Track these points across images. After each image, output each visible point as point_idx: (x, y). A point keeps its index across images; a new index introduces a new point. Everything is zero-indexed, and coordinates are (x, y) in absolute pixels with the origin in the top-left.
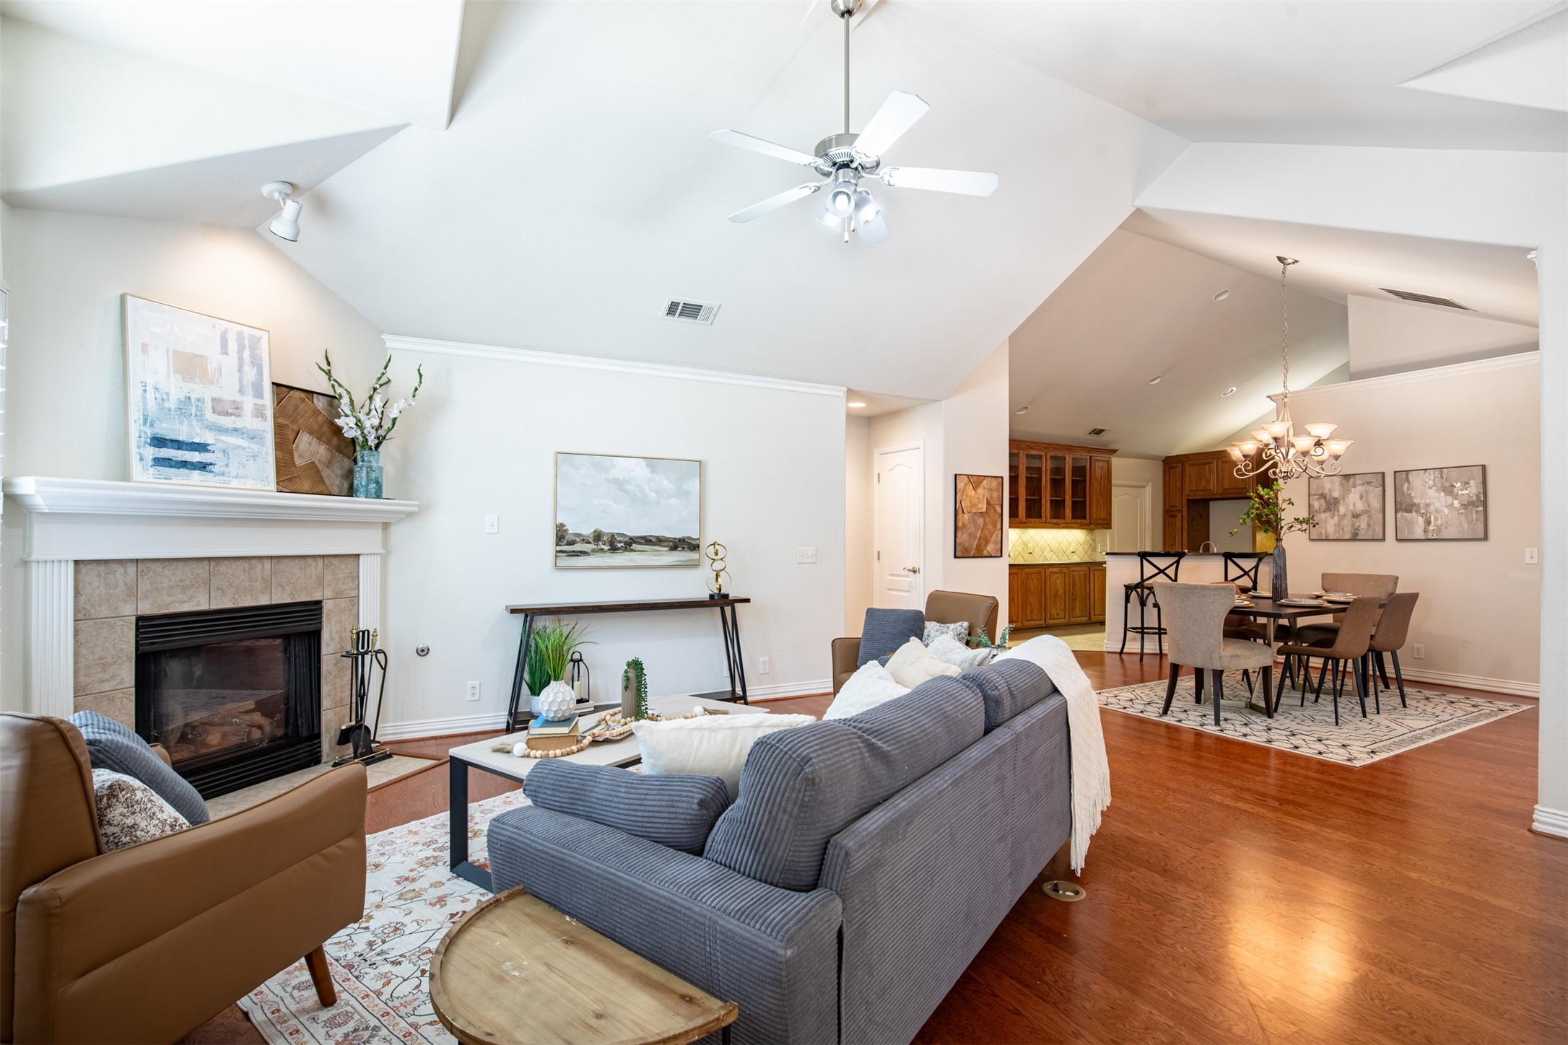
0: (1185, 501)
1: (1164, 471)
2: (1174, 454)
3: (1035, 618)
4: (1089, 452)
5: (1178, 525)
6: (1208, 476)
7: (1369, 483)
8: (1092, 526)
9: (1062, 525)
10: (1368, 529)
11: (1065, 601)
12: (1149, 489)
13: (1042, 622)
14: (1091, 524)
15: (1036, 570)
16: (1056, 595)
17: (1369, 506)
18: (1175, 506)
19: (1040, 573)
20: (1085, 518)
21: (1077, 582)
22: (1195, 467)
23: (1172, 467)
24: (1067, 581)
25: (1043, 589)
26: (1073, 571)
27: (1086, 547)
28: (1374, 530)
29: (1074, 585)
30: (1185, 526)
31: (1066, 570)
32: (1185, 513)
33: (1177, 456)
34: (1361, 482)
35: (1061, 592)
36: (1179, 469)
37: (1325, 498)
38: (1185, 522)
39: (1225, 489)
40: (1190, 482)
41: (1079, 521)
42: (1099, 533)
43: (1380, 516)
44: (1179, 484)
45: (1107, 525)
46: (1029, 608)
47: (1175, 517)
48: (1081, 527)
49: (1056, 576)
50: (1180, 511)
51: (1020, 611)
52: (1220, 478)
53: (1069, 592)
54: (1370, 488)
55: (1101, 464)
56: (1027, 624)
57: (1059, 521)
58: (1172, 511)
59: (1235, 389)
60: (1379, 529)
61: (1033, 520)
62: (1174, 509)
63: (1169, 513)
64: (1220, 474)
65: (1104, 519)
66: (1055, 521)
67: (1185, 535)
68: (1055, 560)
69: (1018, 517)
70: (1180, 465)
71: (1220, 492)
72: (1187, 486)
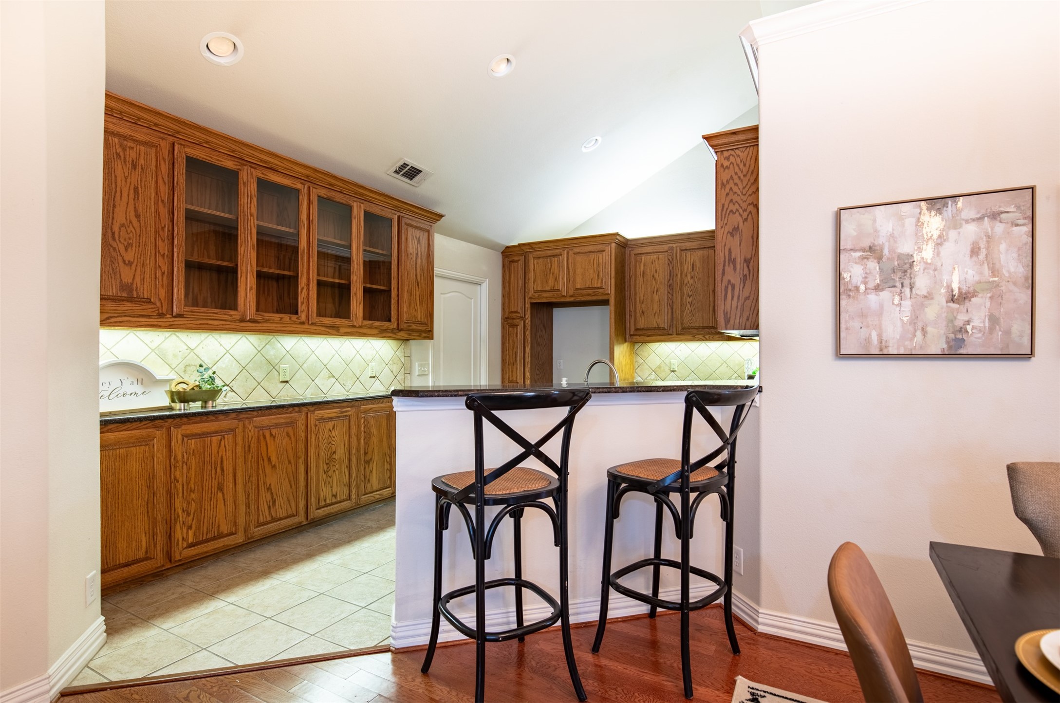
0: (528, 306)
1: (504, 266)
2: (516, 244)
3: (281, 513)
4: (397, 208)
5: (520, 337)
6: (556, 271)
7: (995, 216)
8: (402, 334)
9: (342, 330)
10: (992, 329)
11: (349, 468)
12: (485, 286)
13: (301, 518)
14: (399, 329)
15: (282, 418)
16: (330, 461)
17: (994, 272)
18: (516, 312)
19: (292, 423)
20: (390, 320)
21: (374, 430)
22: (541, 260)
23: (513, 261)
24: (354, 431)
25: (302, 453)
26: (365, 412)
27: (395, 369)
28: (1007, 333)
29: (368, 435)
30: (529, 338)
31: (350, 411)
32: (528, 322)
33: (519, 245)
34: (973, 214)
35: (341, 453)
36: (521, 263)
37: (879, 259)
38: (528, 333)
39: (577, 289)
40: (535, 281)
41: (377, 323)
42: (415, 345)
43: (1026, 297)
44: (521, 283)
45: (426, 331)
46: (265, 497)
47: (517, 326)
48: (382, 334)
49: (330, 424)
50: (523, 318)
51: (242, 509)
52: (571, 274)
53: (358, 450)
54: (999, 228)
55: (418, 233)
56: (258, 532)
57: (338, 322)
58: (513, 319)
59: (599, 138)
60: (1020, 328)
61: (276, 317)
62: (514, 315)
63: (509, 321)
64: (571, 269)
65: (421, 323)
66: (328, 321)
67: (528, 350)
68: (337, 393)
69: (236, 309)
70: (522, 258)
71: (571, 293)
72: (530, 284)
